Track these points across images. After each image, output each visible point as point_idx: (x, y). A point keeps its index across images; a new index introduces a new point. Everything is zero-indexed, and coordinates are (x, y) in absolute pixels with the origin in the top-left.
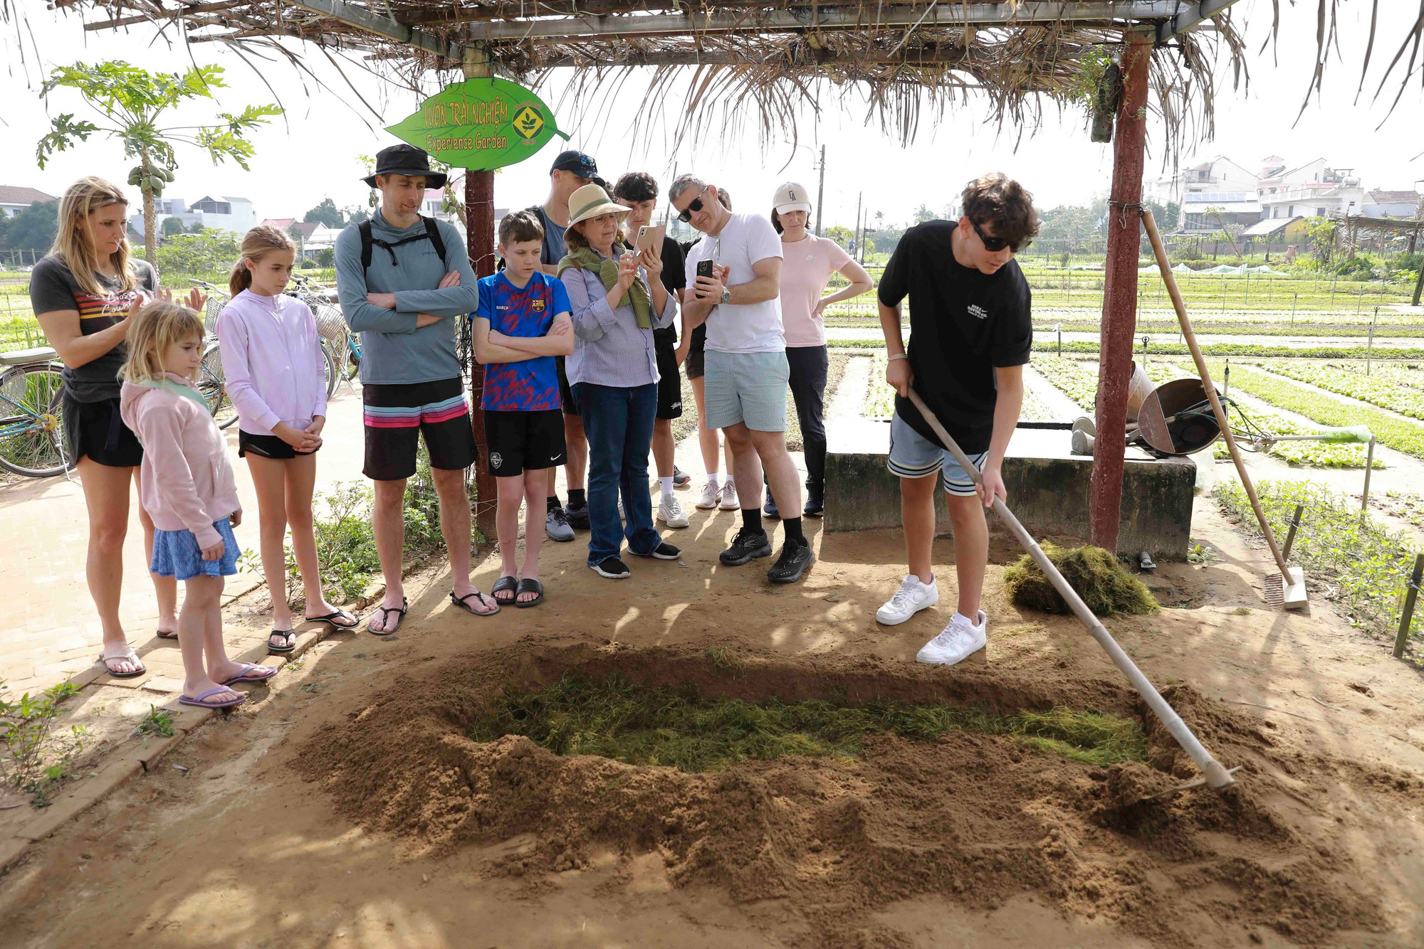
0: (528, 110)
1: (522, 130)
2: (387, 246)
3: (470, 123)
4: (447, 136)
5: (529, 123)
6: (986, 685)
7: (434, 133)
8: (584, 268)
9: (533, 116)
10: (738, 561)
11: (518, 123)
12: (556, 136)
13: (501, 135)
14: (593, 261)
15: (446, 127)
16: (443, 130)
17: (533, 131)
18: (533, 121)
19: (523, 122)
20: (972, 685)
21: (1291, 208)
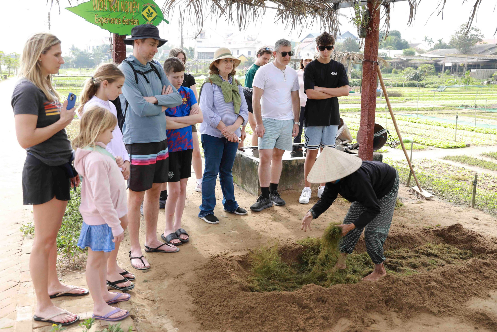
0: (149, 8)
1: (147, 17)
2: (142, 74)
3: (120, 11)
4: (108, 16)
5: (150, 14)
6: (397, 236)
7: (100, 14)
8: (214, 84)
9: (152, 10)
10: (258, 210)
11: (145, 13)
12: (163, 21)
13: (135, 18)
14: (219, 81)
15: (106, 11)
16: (104, 13)
17: (152, 18)
18: (152, 13)
19: (147, 13)
20: (393, 237)
21: (238, 51)
